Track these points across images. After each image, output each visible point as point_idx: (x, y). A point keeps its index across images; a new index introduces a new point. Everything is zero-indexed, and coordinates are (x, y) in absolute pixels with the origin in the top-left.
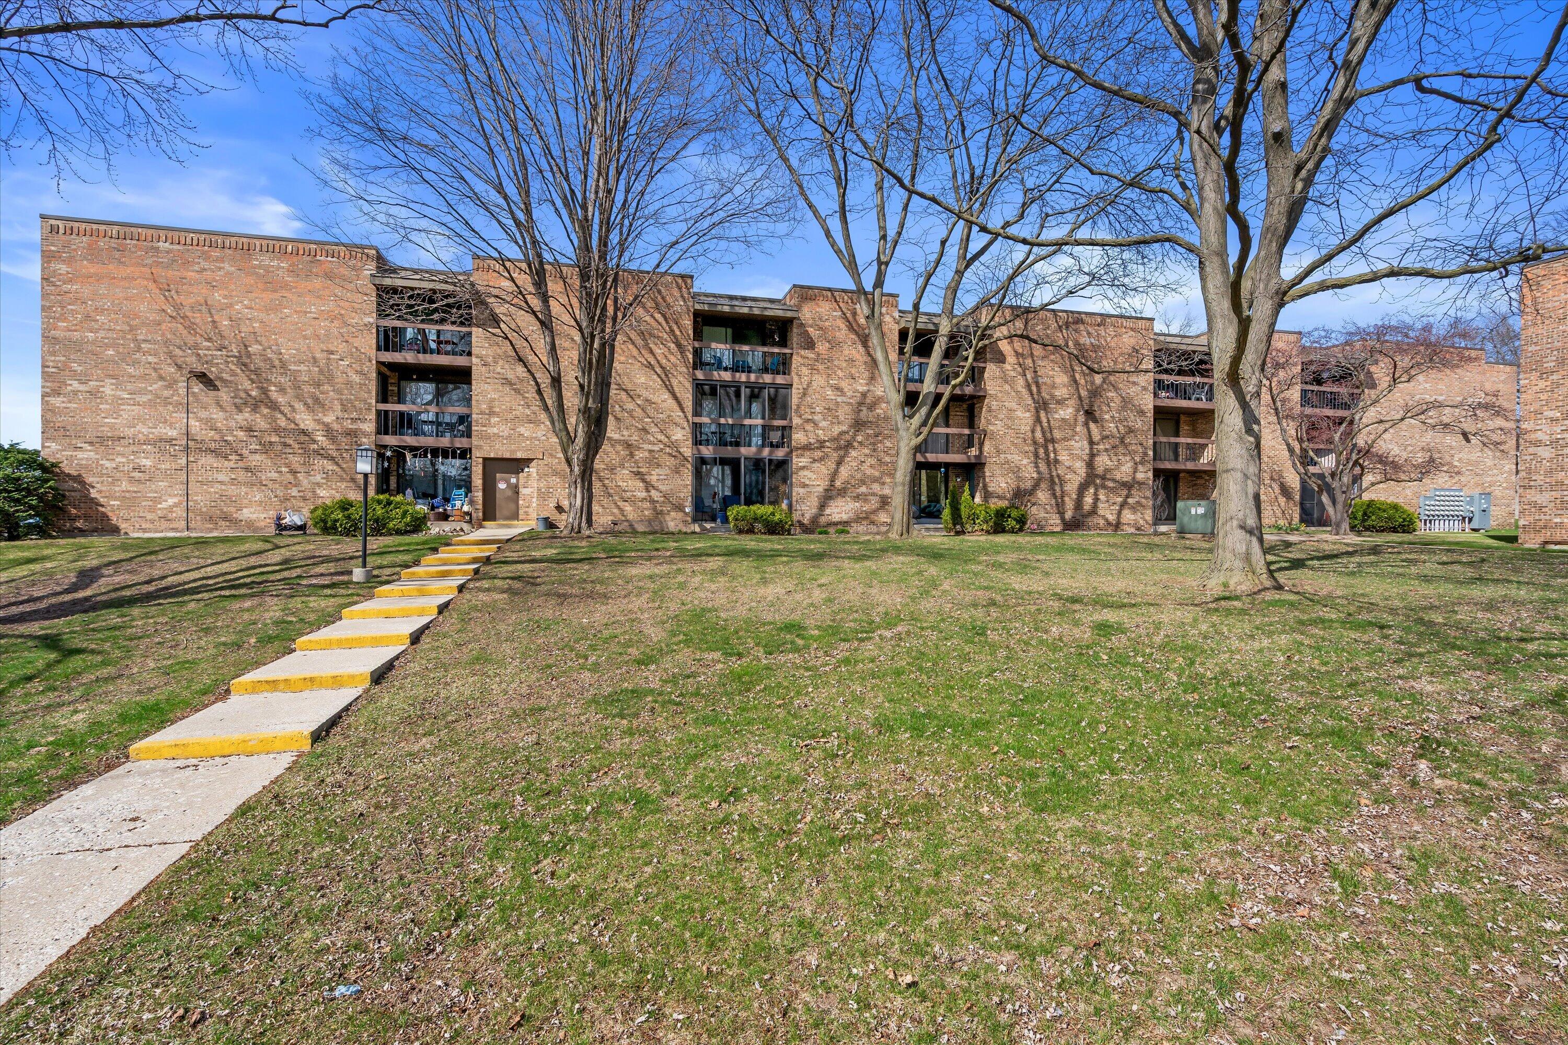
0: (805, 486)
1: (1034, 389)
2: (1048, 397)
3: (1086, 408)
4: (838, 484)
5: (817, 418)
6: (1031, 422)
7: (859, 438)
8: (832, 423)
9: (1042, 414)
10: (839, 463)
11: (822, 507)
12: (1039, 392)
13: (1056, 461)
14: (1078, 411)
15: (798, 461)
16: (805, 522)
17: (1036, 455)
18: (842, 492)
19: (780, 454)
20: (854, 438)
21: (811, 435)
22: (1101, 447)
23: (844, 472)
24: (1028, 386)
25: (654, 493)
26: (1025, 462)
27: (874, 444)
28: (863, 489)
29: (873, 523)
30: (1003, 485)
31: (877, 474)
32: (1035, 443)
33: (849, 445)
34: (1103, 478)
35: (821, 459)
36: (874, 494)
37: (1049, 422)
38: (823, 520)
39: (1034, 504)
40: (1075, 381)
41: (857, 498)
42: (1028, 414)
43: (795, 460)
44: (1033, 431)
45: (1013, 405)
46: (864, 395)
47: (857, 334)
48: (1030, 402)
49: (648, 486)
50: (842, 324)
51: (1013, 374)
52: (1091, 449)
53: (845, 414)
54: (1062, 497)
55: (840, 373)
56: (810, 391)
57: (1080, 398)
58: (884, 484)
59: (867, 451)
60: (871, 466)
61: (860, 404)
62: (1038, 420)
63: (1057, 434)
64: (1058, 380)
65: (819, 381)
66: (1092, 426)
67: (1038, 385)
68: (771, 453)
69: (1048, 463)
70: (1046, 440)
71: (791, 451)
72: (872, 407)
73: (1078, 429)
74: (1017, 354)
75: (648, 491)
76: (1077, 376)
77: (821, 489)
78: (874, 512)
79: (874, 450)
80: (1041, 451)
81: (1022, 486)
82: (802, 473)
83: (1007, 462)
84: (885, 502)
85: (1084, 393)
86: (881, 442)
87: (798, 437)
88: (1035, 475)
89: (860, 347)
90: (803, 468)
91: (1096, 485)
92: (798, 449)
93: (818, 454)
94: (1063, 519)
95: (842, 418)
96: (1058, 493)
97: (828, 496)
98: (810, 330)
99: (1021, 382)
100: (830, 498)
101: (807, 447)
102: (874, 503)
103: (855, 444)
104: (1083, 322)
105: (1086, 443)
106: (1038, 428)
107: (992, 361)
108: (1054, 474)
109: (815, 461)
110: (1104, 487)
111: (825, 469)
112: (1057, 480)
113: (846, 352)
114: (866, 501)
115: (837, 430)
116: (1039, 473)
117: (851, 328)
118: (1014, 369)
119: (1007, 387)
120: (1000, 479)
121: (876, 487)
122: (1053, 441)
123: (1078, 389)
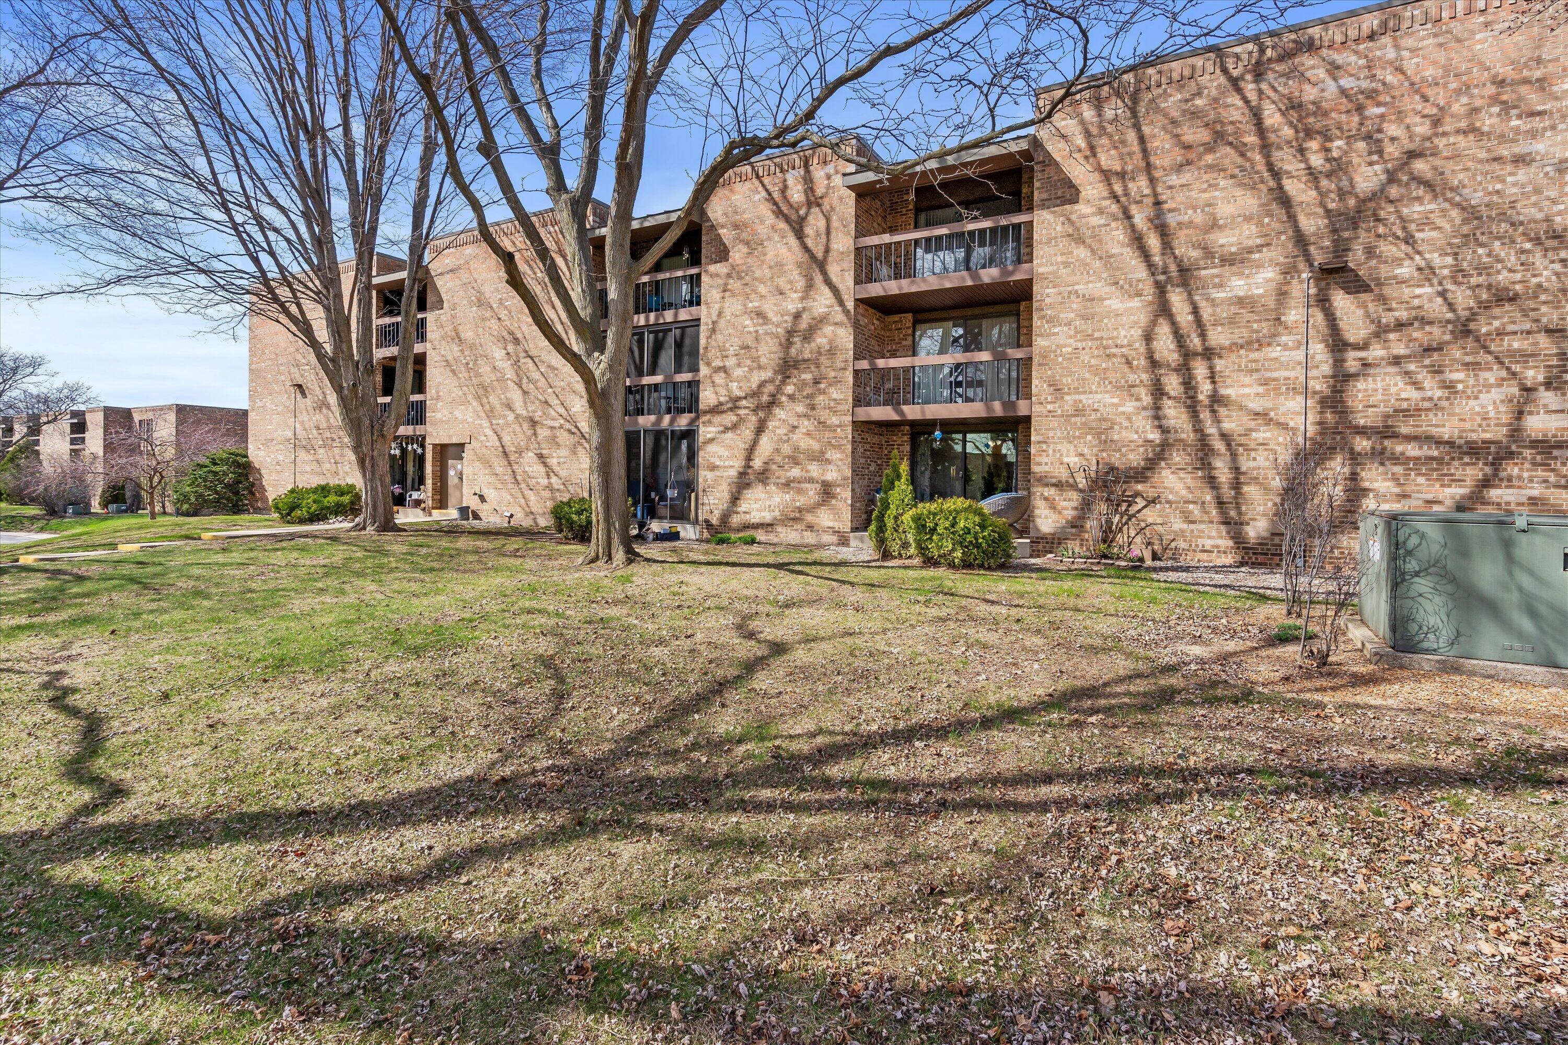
0: (713, 468)
1: (1153, 242)
2: (1195, 254)
3: (1319, 258)
4: (757, 463)
5: (730, 362)
6: (1143, 318)
7: (790, 389)
8: (751, 370)
9: (1177, 300)
10: (760, 430)
11: (735, 499)
12: (1167, 247)
13: (1216, 399)
14: (1289, 271)
15: (706, 431)
16: (714, 521)
17: (1158, 391)
18: (763, 476)
19: (683, 421)
20: (779, 389)
21: (723, 391)
22: (1376, 352)
23: (766, 445)
24: (1138, 241)
25: (554, 480)
26: (1129, 407)
27: (810, 397)
28: (795, 472)
29: (810, 527)
30: (1073, 460)
31: (816, 446)
32: (1154, 364)
33: (773, 402)
34: (1386, 432)
35: (734, 427)
36: (811, 480)
37: (1195, 311)
38: (735, 520)
39: (1152, 502)
40: (1285, 201)
41: (787, 485)
42: (1136, 303)
43: (702, 429)
44: (1148, 337)
45: (1099, 288)
46: (797, 316)
47: (787, 219)
48: (1141, 272)
49: (550, 472)
50: (766, 210)
51: (1097, 220)
52: (1338, 362)
53: (769, 353)
54: (1237, 485)
55: (762, 289)
56: (722, 323)
57: (1301, 240)
58: (828, 462)
59: (800, 408)
60: (808, 434)
61: (790, 333)
62: (1163, 310)
63: (1218, 337)
64: (1224, 210)
65: (733, 306)
66: (1341, 301)
67: (1163, 231)
68: (672, 421)
69: (1193, 408)
70: (1187, 355)
71: (697, 418)
72: (808, 336)
73: (1293, 316)
74: (1106, 175)
75: (548, 477)
76: (1292, 187)
77: (733, 473)
78: (812, 509)
79: (813, 407)
80: (1172, 384)
81: (1117, 460)
82: (711, 448)
83: (1079, 412)
84: (827, 491)
85: (1311, 223)
86: (824, 392)
87: (707, 397)
88: (1155, 436)
89: (793, 241)
90: (712, 440)
91: (1355, 458)
92: (706, 412)
93: (730, 418)
94: (1239, 540)
95: (763, 360)
96: (1223, 474)
97: (743, 483)
98: (722, 231)
99: (1118, 235)
100: (748, 485)
101: (716, 410)
102: (812, 493)
103: (784, 399)
104: (1311, 47)
105: (1319, 350)
106: (1164, 330)
107: (1044, 205)
108: (1211, 430)
109: (726, 429)
110: (1381, 456)
111: (739, 441)
112: (1219, 446)
113: (770, 255)
114: (800, 491)
115: (756, 378)
116: (1164, 430)
117: (779, 213)
118: (1101, 211)
119: (1082, 253)
120: (1064, 447)
121: (814, 470)
122: (1208, 354)
123: (1292, 218)
